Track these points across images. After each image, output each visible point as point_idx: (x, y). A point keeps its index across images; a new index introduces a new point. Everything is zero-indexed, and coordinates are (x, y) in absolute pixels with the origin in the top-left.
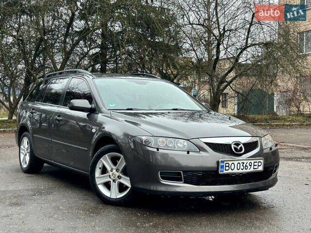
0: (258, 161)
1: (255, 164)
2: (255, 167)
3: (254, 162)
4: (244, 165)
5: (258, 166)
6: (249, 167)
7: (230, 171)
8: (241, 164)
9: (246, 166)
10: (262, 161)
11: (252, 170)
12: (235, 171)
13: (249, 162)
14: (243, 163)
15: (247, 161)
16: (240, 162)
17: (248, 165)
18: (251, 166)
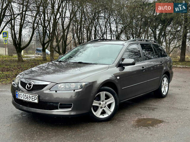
1: (33, 97)
3: (32, 96)
5: (35, 99)
6: (29, 98)
7: (20, 98)
8: (25, 96)
9: (27, 97)
10: (37, 97)
11: (31, 100)
12: (22, 98)
13: (29, 95)
16: (25, 94)
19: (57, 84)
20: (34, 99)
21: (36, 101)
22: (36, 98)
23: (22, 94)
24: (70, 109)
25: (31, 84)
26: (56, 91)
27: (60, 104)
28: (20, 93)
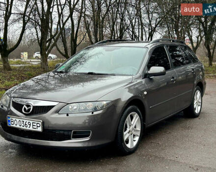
0: (36, 122)
1: (34, 124)
2: (34, 127)
4: (24, 123)
6: (29, 126)
7: (14, 126)
10: (40, 123)
11: (31, 129)
12: (18, 126)
13: (28, 121)
14: (23, 122)
15: (27, 121)
16: (21, 120)
17: (27, 123)
18: (30, 125)
19: (68, 104)
20: (36, 127)
21: (40, 129)
22: (38, 125)
23: (18, 120)
24: (87, 139)
25: (30, 106)
26: (68, 115)
27: (74, 132)
28: (14, 119)
